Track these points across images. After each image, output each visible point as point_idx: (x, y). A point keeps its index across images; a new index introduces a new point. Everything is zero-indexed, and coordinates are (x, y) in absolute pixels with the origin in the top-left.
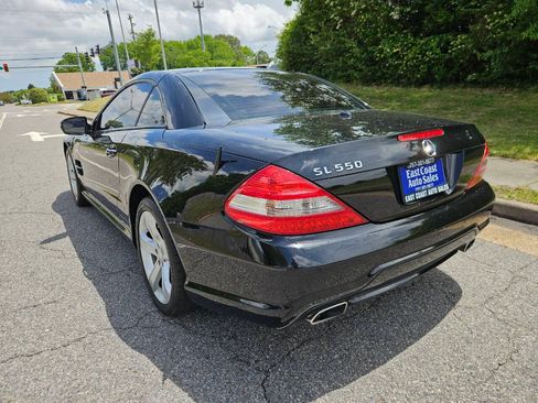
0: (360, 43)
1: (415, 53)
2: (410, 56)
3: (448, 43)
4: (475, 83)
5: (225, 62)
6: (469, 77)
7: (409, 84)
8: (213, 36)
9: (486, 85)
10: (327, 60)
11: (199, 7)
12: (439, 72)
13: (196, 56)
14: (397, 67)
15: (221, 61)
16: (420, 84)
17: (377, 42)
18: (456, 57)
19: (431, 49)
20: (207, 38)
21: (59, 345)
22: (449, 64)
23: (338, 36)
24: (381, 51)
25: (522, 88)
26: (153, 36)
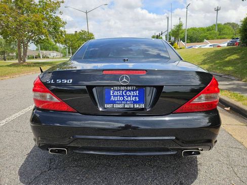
8: (223, 24)
11: (217, 10)
13: (210, 34)
15: (224, 36)
20: (219, 25)
26: (182, 26)
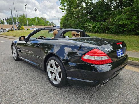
0: (81, 22)
1: (94, 26)
2: (93, 26)
3: (101, 24)
4: (107, 33)
5: (42, 24)
6: (106, 32)
7: (93, 32)
8: (39, 18)
9: (110, 34)
10: (73, 26)
11: (36, 10)
12: (99, 30)
14: (90, 28)
16: (95, 33)
17: (85, 23)
18: (103, 27)
19: (98, 25)
21: (31, 97)
22: (102, 29)
23: (76, 20)
24: (86, 25)
25: (118, 35)
26: (25, 16)
